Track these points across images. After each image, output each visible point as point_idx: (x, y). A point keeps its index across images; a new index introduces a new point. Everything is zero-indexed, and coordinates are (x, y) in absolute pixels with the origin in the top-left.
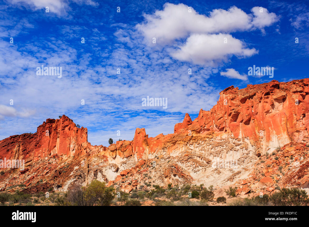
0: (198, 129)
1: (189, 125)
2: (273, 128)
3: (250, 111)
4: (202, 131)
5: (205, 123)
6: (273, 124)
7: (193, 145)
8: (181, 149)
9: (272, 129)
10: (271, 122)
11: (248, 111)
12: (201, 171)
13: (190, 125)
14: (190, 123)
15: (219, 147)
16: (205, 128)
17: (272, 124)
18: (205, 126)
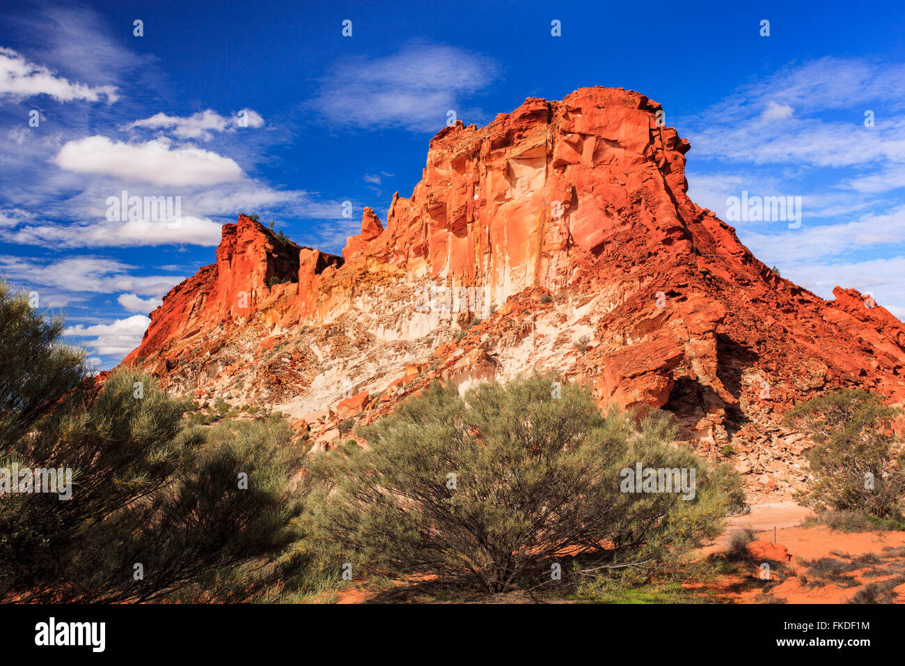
0: (379, 253)
1: (370, 240)
2: (505, 245)
3: (467, 197)
4: (392, 257)
5: (393, 236)
6: (508, 233)
7: (362, 297)
8: (342, 306)
9: (502, 249)
10: (505, 228)
11: (464, 196)
12: (335, 369)
13: (374, 241)
14: (371, 236)
15: (401, 302)
16: (396, 248)
17: (505, 235)
18: (395, 244)
